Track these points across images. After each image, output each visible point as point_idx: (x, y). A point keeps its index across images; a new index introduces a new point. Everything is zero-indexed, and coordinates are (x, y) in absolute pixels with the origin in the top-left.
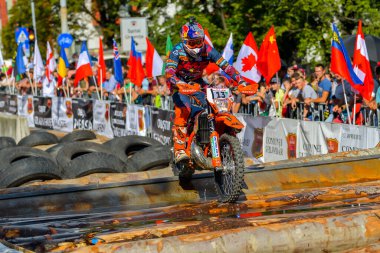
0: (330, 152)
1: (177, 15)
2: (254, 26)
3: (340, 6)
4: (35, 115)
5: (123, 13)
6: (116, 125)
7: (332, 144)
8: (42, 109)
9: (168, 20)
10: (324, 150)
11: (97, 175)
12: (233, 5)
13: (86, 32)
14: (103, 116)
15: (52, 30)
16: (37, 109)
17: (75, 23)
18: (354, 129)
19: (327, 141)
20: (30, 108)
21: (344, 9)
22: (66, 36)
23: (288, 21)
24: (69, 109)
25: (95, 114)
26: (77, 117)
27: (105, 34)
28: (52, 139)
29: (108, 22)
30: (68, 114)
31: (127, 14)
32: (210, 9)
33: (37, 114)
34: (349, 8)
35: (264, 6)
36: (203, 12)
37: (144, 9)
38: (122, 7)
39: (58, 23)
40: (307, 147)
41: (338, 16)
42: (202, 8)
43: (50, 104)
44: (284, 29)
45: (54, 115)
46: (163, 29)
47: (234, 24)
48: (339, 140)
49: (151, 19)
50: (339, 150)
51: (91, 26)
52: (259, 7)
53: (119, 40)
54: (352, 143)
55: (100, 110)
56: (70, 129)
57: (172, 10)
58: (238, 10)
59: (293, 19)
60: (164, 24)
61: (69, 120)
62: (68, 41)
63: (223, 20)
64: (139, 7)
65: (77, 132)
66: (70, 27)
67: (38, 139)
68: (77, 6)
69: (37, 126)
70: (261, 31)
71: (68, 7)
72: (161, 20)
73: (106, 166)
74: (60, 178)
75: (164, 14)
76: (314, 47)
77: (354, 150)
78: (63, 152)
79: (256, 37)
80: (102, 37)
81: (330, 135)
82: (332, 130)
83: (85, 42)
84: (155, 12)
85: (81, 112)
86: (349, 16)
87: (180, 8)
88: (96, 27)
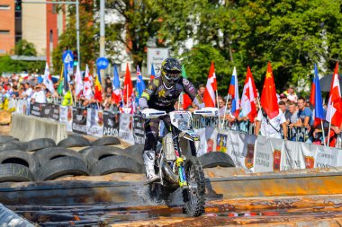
0: (307, 167)
1: (194, 47)
2: (256, 60)
3: (326, 48)
4: (74, 122)
5: (151, 43)
6: (137, 134)
7: (310, 161)
8: (79, 118)
9: (187, 51)
10: (303, 166)
11: (117, 174)
12: (239, 42)
13: (120, 57)
14: (127, 126)
15: (93, 54)
16: (75, 117)
17: (112, 49)
18: (328, 149)
19: (306, 159)
20: (69, 116)
21: (330, 52)
22: (103, 59)
23: (283, 59)
24: (100, 119)
25: (121, 124)
26: (107, 126)
27: (135, 59)
28: (84, 143)
29: (138, 50)
30: (100, 123)
31: (155, 44)
32: (221, 45)
33: (75, 121)
34: (334, 50)
35: (265, 45)
36: (215, 46)
37: (168, 41)
38: (150, 39)
39: (97, 49)
40: (290, 162)
41: (324, 57)
42: (214, 43)
43: (86, 114)
44: (280, 64)
45: (88, 123)
46: (182, 59)
47: (239, 58)
48: (315, 158)
49: (173, 50)
50: (315, 166)
51: (124, 53)
52: (261, 45)
53: (146, 65)
54: (326, 161)
55: (125, 122)
56: (100, 135)
57: (190, 43)
58: (243, 47)
59: (287, 57)
60: (183, 55)
61: (100, 128)
62: (104, 64)
63: (231, 53)
64: (164, 40)
65: (105, 138)
66: (108, 52)
67: (73, 141)
68: (113, 36)
69: (74, 131)
70: (261, 65)
71: (106, 36)
72: (181, 51)
73: (125, 167)
74: (87, 175)
75: (183, 46)
76: (303, 80)
77: (327, 167)
78: (93, 154)
79: (257, 70)
80: (132, 62)
81: (308, 153)
82: (310, 149)
83: (119, 65)
84: (176, 45)
85: (110, 122)
86: (333, 57)
87: (197, 42)
88: (129, 54)
